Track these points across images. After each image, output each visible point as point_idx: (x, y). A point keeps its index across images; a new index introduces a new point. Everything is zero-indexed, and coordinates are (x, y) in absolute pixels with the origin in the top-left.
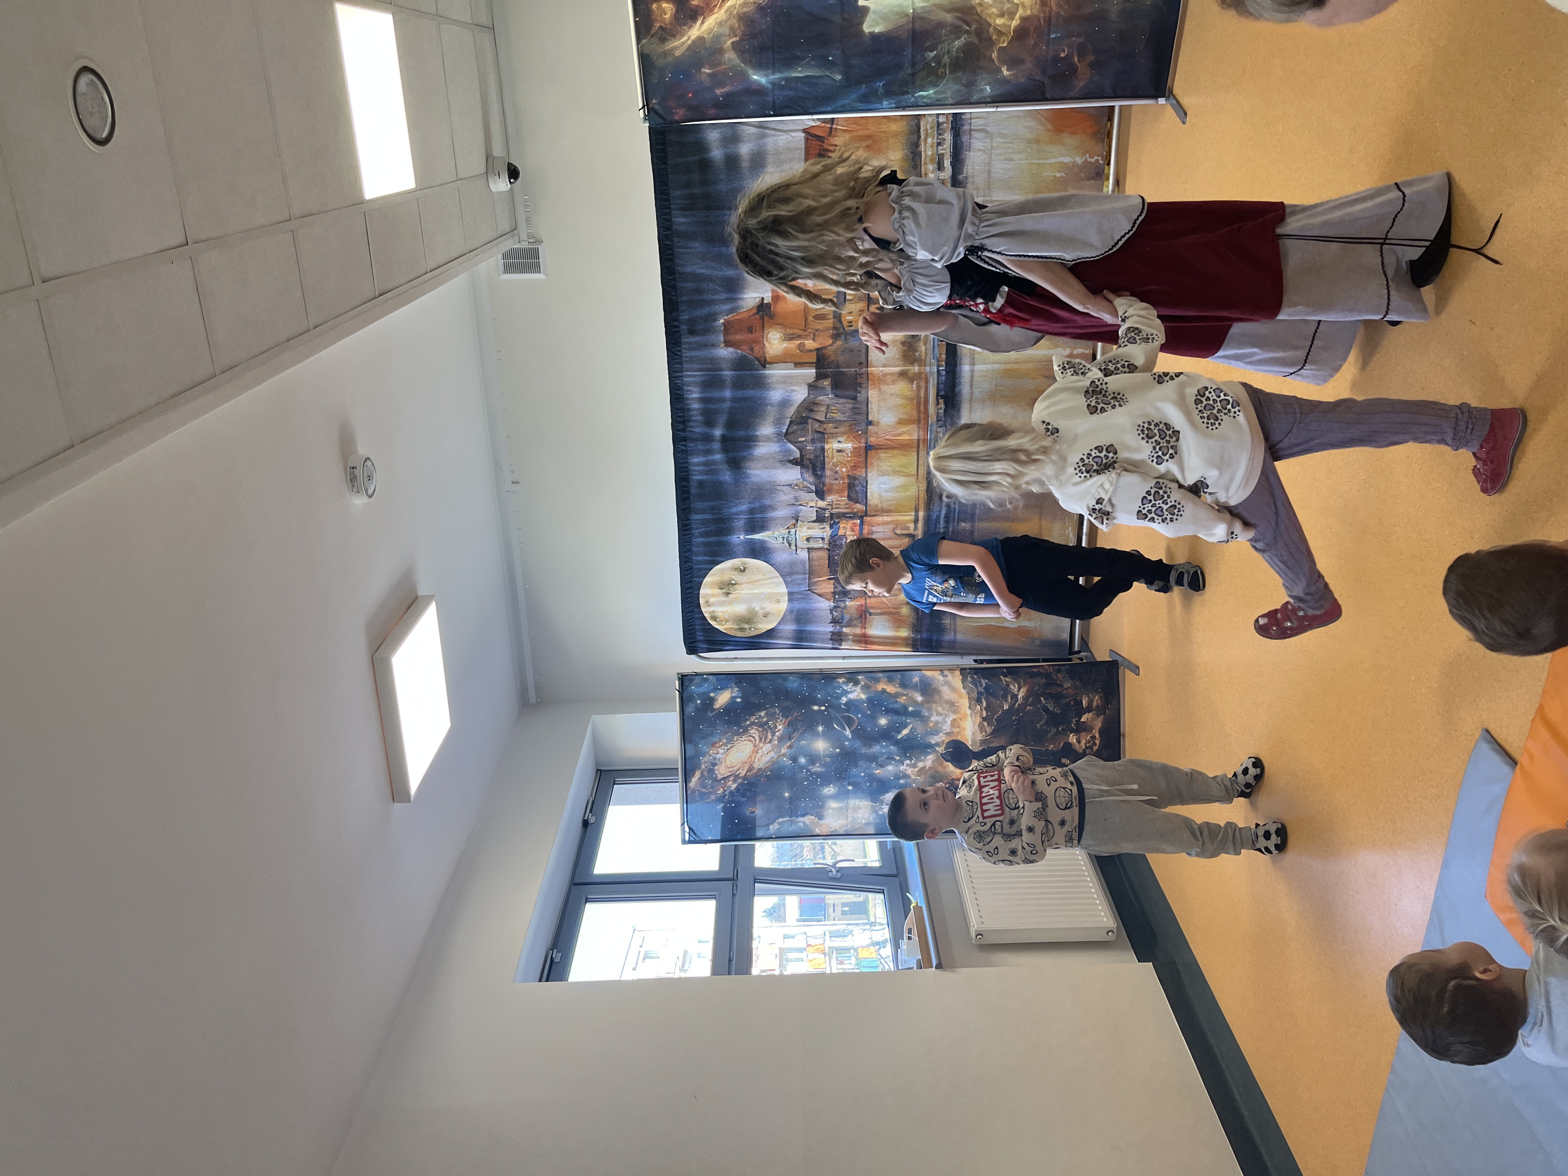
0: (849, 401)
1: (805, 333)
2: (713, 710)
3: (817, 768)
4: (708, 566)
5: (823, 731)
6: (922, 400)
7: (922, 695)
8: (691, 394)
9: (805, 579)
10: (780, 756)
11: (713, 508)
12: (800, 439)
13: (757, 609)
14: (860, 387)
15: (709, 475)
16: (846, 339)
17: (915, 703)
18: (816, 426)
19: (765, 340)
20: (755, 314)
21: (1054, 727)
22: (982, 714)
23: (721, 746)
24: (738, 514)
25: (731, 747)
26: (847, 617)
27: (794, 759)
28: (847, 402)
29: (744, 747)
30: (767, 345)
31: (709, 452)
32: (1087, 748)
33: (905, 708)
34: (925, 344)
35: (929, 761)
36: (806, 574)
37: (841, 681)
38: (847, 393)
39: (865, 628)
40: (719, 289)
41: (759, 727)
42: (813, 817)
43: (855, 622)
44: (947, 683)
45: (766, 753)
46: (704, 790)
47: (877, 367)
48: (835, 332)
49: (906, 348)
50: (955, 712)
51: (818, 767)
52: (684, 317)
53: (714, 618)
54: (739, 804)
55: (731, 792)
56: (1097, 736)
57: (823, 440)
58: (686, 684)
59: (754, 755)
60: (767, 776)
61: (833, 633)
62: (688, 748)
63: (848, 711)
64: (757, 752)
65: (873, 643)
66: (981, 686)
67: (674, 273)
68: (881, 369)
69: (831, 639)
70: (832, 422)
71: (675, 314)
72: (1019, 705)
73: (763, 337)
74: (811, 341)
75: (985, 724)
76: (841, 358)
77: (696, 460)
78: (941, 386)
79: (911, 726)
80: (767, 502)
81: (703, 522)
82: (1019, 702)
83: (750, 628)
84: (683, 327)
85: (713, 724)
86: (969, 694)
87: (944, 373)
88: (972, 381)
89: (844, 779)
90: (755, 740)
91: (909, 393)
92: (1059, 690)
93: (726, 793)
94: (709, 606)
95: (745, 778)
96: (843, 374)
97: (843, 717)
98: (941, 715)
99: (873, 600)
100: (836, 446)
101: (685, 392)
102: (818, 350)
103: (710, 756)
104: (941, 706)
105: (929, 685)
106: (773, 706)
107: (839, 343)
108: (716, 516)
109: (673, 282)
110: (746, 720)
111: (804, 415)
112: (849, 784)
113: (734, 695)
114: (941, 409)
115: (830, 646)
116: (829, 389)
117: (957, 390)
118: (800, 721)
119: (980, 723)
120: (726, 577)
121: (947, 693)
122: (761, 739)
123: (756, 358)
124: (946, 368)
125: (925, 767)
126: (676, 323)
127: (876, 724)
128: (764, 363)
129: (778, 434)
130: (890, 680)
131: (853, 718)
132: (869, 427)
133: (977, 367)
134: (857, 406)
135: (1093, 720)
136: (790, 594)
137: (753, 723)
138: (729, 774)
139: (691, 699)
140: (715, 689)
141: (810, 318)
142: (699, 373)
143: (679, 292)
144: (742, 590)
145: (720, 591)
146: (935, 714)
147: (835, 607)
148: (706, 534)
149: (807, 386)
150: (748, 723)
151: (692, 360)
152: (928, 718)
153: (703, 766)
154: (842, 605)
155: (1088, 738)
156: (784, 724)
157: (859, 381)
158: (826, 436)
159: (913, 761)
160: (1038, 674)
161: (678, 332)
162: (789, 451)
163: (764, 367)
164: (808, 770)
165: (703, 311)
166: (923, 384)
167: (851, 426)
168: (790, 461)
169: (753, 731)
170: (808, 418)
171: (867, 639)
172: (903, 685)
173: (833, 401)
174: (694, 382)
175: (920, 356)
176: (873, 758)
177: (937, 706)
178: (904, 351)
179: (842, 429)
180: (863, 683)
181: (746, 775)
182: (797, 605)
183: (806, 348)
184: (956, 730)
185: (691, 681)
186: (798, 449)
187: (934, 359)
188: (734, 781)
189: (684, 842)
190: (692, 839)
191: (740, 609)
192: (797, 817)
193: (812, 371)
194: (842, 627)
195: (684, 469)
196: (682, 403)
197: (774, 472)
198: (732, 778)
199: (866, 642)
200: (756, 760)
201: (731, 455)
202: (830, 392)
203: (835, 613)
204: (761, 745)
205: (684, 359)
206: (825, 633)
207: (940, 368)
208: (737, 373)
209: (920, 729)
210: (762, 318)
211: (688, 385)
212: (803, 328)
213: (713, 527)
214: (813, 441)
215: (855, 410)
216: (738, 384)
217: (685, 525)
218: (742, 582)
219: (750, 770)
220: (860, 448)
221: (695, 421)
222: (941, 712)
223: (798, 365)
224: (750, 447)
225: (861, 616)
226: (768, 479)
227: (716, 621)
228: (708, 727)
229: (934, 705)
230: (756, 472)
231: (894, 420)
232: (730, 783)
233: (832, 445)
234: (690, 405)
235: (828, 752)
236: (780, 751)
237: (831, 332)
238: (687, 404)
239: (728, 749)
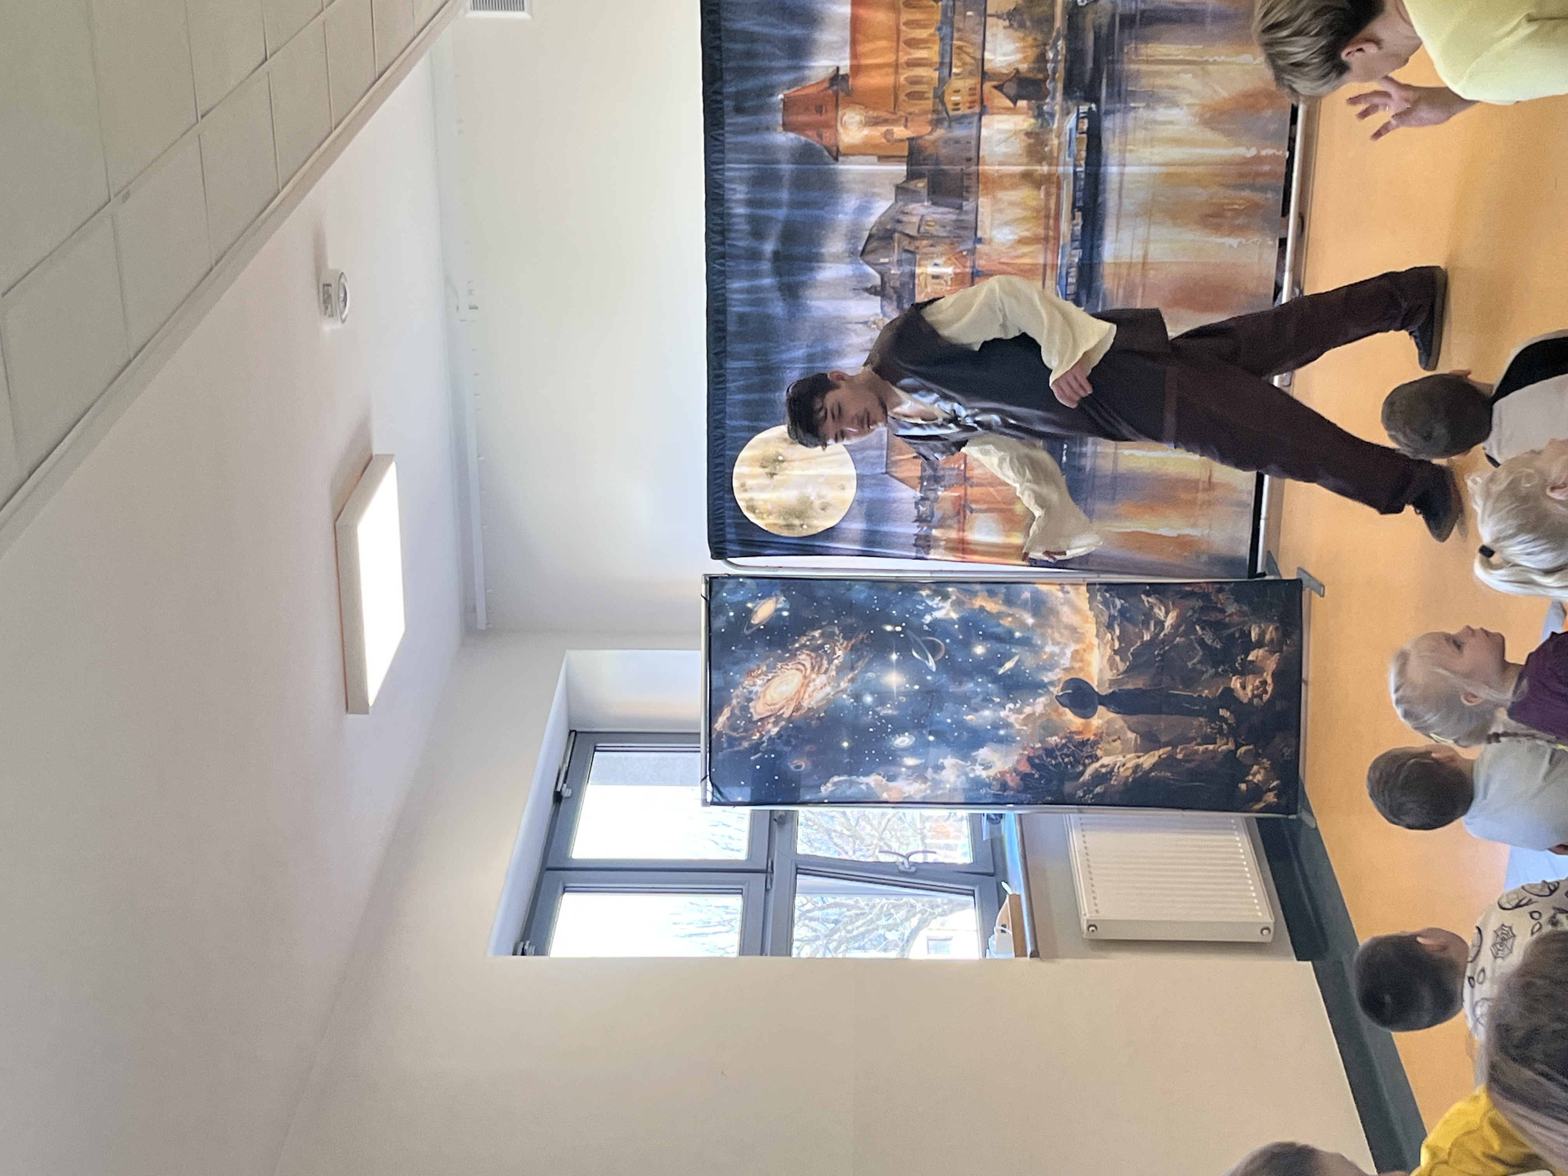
0: (951, 210)
1: (894, 117)
2: (750, 626)
3: (888, 711)
4: (745, 434)
5: (898, 661)
6: (1053, 212)
7: (1034, 615)
8: (734, 195)
9: (881, 456)
10: (838, 692)
11: (757, 353)
12: (882, 260)
13: (812, 498)
14: (967, 192)
15: (754, 306)
16: (950, 126)
17: (1023, 626)
18: (905, 242)
19: (839, 125)
20: (826, 89)
21: (1212, 667)
22: (1113, 645)
23: (760, 675)
24: (792, 361)
25: (773, 677)
26: (938, 514)
27: (857, 697)
28: (949, 213)
29: (790, 678)
30: (841, 130)
31: (755, 274)
32: (1254, 696)
33: (1010, 633)
34: (1059, 136)
35: (1039, 705)
36: (881, 449)
37: (924, 593)
38: (949, 201)
39: (964, 531)
40: (778, 52)
41: (812, 651)
42: (880, 778)
43: (949, 522)
44: (1068, 602)
45: (819, 687)
46: (735, 734)
47: (992, 164)
48: (935, 117)
49: (1032, 141)
50: (1078, 641)
51: (891, 708)
52: (730, 90)
53: (752, 509)
54: (780, 755)
55: (771, 739)
56: (1269, 680)
57: (913, 263)
58: (715, 589)
59: (803, 690)
60: (819, 718)
61: (918, 537)
62: (714, 676)
63: (932, 633)
64: (808, 686)
65: (974, 552)
66: (1115, 607)
67: (719, 30)
68: (997, 168)
69: (915, 545)
70: (928, 238)
71: (718, 85)
72: (1165, 635)
73: (836, 119)
74: (902, 128)
75: (1118, 658)
76: (943, 151)
77: (736, 285)
78: (1079, 194)
79: (1016, 658)
80: (832, 345)
81: (743, 372)
82: (1166, 630)
83: (802, 526)
84: (726, 103)
85: (749, 644)
86: (1097, 617)
87: (1083, 176)
88: (1121, 188)
89: (924, 726)
90: (806, 669)
91: (1034, 203)
92: (1220, 616)
93: (765, 739)
94: (746, 491)
95: (789, 719)
96: (944, 173)
97: (924, 642)
98: (1058, 644)
99: (976, 490)
100: (931, 270)
101: (726, 192)
102: (910, 139)
103: (744, 688)
104: (1059, 632)
105: (1044, 603)
106: (831, 623)
107: (940, 132)
108: (761, 364)
109: (718, 42)
110: (795, 641)
111: (888, 227)
112: (930, 733)
113: (779, 606)
114: (1077, 225)
115: (914, 554)
116: (924, 192)
117: (1100, 200)
118: (867, 645)
119: (1110, 657)
120: (771, 451)
121: (1067, 615)
122: (813, 668)
123: (826, 148)
124: (1086, 169)
125: (1033, 714)
126: (719, 98)
127: (970, 654)
128: (836, 155)
129: (852, 253)
130: (991, 594)
131: (939, 644)
132: (978, 246)
133: (1128, 169)
134: (963, 217)
135: (1264, 658)
136: (860, 478)
137: (804, 646)
138: (769, 714)
139: (721, 610)
140: (754, 598)
141: (902, 97)
142: (746, 166)
143: (724, 56)
144: (793, 469)
145: (761, 470)
146: (1050, 642)
147: (923, 499)
148: (747, 389)
149: (894, 189)
150: (797, 645)
151: (739, 148)
152: (1042, 647)
153: (734, 702)
154: (931, 495)
155: (1257, 683)
156: (845, 648)
157: (966, 183)
158: (918, 257)
159: (1018, 705)
160: (1192, 594)
161: (721, 109)
162: (865, 276)
163: (836, 159)
164: (875, 713)
165: (756, 81)
166: (1053, 190)
167: (952, 244)
168: (867, 290)
169: (803, 657)
170: (894, 231)
171: (965, 546)
172: (1009, 601)
173: (931, 210)
174: (740, 178)
175: (1051, 151)
176: (964, 699)
177: (1053, 632)
178: (1030, 145)
179: (939, 249)
180: (954, 598)
181: (791, 715)
182: (868, 494)
183: (896, 136)
184: (1077, 665)
185: (723, 585)
186: (880, 273)
187: (1069, 156)
188: (775, 723)
189: (705, 803)
190: (715, 800)
191: (788, 496)
192: (858, 776)
193: (902, 168)
194: (930, 528)
195: (720, 298)
196: (722, 205)
197: (844, 303)
198: (772, 719)
199: (964, 551)
200: (806, 696)
201: (786, 279)
202: (926, 198)
203: (921, 508)
204: (813, 676)
205: (727, 146)
206: (907, 536)
207: (1078, 169)
208: (799, 167)
209: (1030, 662)
210: (836, 94)
211: (732, 180)
212: (892, 110)
213: (756, 380)
214: (900, 263)
215: (958, 224)
216: (800, 183)
217: (718, 376)
218: (794, 457)
219: (797, 709)
220: (963, 274)
221: (737, 231)
222: (1059, 640)
223: (883, 158)
224: (812, 269)
225: (958, 513)
226: (836, 314)
227: (754, 512)
228: (742, 649)
229: (1049, 631)
230: (818, 303)
231: (1011, 237)
232: (770, 726)
233: (926, 269)
234: (731, 208)
235: (903, 689)
236: (839, 685)
237: (930, 116)
238: (729, 208)
239: (769, 680)
